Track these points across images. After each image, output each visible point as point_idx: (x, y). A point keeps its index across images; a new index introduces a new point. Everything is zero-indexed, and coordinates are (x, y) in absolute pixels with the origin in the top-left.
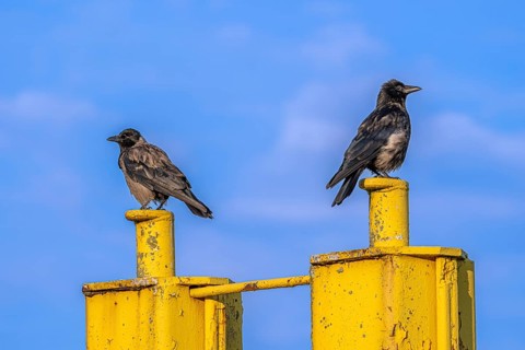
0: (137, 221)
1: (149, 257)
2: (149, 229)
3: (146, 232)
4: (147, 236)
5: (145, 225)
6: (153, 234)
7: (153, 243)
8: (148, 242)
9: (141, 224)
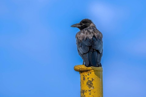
0: (81, 72)
1: (88, 93)
2: (88, 76)
3: (86, 78)
4: (86, 81)
5: (86, 74)
6: (90, 79)
7: (90, 84)
8: (87, 84)
9: (83, 74)
